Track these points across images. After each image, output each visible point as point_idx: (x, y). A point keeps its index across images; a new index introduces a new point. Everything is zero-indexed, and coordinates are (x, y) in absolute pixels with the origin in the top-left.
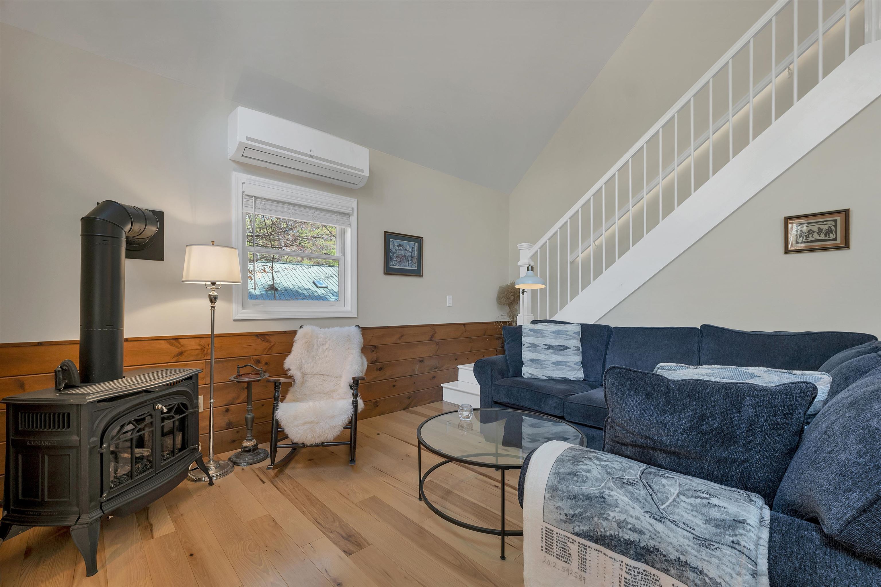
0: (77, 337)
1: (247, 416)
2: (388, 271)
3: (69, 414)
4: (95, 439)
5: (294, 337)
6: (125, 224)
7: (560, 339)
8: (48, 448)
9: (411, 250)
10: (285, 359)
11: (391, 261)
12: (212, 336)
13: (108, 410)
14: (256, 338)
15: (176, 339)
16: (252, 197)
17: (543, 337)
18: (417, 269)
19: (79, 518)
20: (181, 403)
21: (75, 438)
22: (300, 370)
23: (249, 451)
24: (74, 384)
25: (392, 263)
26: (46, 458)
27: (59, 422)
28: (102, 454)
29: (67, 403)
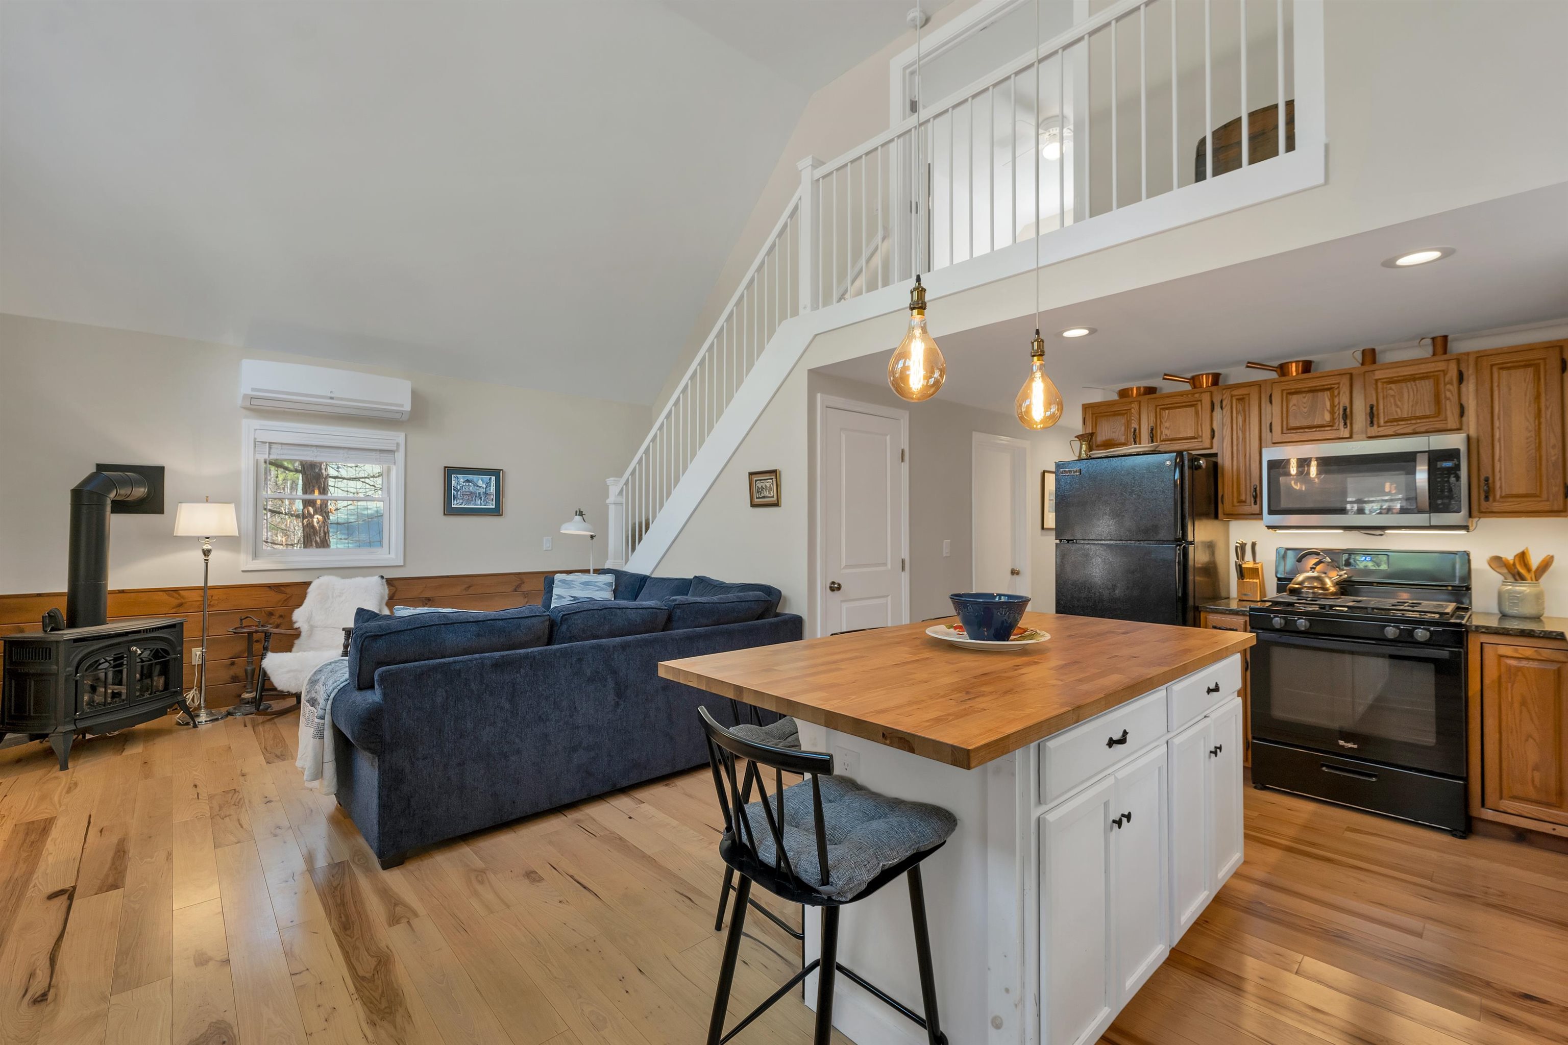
0: (64, 589)
1: (247, 667)
2: (449, 511)
3: (50, 649)
4: (71, 669)
5: (307, 588)
6: (110, 491)
7: (587, 590)
8: (33, 674)
9: (484, 486)
10: (293, 611)
11: (454, 500)
12: (205, 588)
13: (82, 648)
14: (268, 589)
15: (176, 590)
16: (266, 443)
17: (571, 588)
18: (494, 507)
19: (56, 728)
20: (161, 649)
21: (55, 667)
22: (309, 623)
23: (248, 703)
24: (59, 627)
25: (455, 502)
26: (33, 682)
27: (42, 655)
28: (76, 681)
29: (49, 640)
